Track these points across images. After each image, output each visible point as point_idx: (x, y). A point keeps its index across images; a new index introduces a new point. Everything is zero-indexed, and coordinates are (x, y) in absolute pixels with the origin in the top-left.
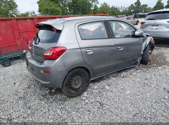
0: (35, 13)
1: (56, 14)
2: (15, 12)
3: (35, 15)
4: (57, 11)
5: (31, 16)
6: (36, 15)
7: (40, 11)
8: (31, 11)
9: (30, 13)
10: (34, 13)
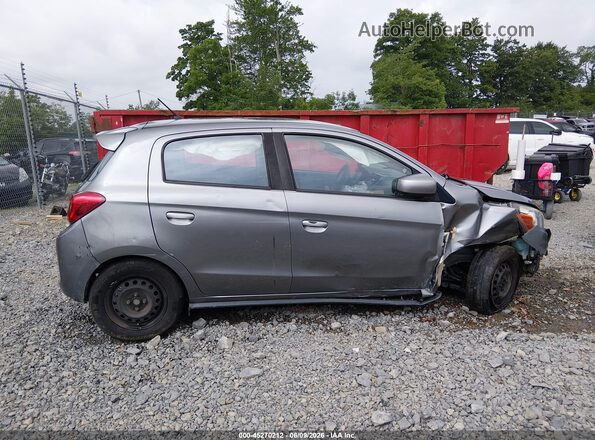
0: (354, 99)
1: (425, 102)
2: (303, 93)
3: (353, 104)
4: (430, 93)
5: (342, 108)
6: (357, 106)
7: (373, 91)
8: (344, 93)
9: (341, 97)
10: (352, 97)
